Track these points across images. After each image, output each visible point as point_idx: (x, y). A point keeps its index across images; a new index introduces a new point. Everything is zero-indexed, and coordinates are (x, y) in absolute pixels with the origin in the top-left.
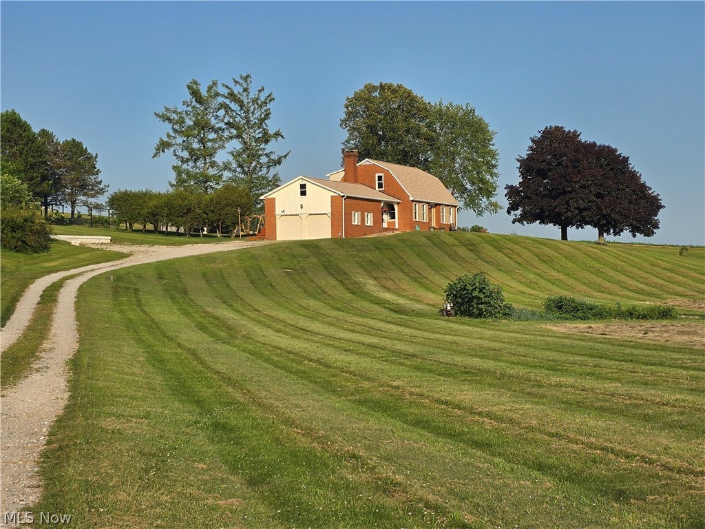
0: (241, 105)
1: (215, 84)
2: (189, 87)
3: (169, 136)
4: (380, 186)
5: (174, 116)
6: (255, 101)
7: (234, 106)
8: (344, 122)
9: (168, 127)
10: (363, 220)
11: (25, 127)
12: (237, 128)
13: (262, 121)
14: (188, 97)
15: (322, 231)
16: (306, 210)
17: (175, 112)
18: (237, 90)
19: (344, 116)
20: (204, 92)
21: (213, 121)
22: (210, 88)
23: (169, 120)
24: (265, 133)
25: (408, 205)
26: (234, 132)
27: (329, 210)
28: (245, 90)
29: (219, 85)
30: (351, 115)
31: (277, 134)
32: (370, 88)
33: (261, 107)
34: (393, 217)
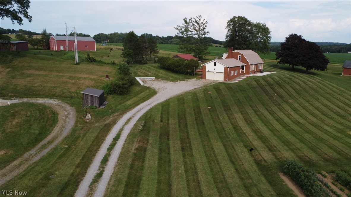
0: (198, 24)
2: (184, 19)
3: (178, 34)
5: (179, 28)
6: (202, 23)
7: (196, 24)
8: (227, 27)
9: (177, 31)
13: (204, 29)
14: (184, 22)
16: (216, 71)
18: (197, 20)
19: (227, 26)
20: (188, 21)
21: (190, 29)
22: (190, 20)
23: (178, 29)
24: (204, 32)
27: (223, 71)
28: (200, 20)
29: (193, 19)
30: (229, 25)
31: (208, 32)
32: (235, 17)
33: (203, 25)
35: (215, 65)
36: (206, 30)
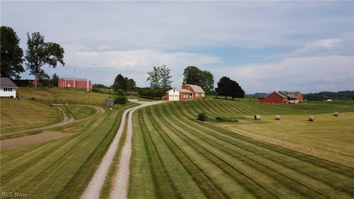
0: (164, 71)
1: (159, 67)
2: (154, 68)
3: (149, 77)
4: (189, 89)
5: (151, 73)
6: (166, 70)
7: (162, 71)
8: (184, 74)
9: (149, 75)
10: (186, 97)
11: (123, 77)
12: (163, 76)
13: (168, 74)
14: (154, 70)
15: (177, 99)
16: (175, 95)
17: (151, 72)
18: (163, 68)
19: (184, 73)
20: (157, 69)
21: (158, 74)
22: (158, 68)
23: (150, 74)
24: (168, 76)
25: (194, 93)
26: (162, 76)
27: (179, 95)
28: (165, 68)
29: (160, 67)
30: (185, 72)
31: (170, 77)
32: (189, 67)
33: (167, 71)
34: (192, 96)
35: (174, 92)
36: (169, 75)
